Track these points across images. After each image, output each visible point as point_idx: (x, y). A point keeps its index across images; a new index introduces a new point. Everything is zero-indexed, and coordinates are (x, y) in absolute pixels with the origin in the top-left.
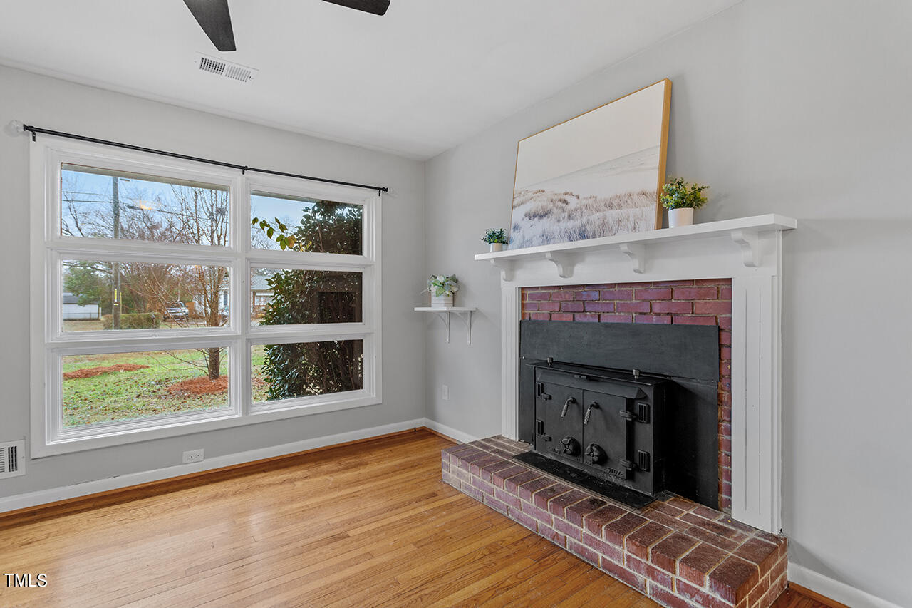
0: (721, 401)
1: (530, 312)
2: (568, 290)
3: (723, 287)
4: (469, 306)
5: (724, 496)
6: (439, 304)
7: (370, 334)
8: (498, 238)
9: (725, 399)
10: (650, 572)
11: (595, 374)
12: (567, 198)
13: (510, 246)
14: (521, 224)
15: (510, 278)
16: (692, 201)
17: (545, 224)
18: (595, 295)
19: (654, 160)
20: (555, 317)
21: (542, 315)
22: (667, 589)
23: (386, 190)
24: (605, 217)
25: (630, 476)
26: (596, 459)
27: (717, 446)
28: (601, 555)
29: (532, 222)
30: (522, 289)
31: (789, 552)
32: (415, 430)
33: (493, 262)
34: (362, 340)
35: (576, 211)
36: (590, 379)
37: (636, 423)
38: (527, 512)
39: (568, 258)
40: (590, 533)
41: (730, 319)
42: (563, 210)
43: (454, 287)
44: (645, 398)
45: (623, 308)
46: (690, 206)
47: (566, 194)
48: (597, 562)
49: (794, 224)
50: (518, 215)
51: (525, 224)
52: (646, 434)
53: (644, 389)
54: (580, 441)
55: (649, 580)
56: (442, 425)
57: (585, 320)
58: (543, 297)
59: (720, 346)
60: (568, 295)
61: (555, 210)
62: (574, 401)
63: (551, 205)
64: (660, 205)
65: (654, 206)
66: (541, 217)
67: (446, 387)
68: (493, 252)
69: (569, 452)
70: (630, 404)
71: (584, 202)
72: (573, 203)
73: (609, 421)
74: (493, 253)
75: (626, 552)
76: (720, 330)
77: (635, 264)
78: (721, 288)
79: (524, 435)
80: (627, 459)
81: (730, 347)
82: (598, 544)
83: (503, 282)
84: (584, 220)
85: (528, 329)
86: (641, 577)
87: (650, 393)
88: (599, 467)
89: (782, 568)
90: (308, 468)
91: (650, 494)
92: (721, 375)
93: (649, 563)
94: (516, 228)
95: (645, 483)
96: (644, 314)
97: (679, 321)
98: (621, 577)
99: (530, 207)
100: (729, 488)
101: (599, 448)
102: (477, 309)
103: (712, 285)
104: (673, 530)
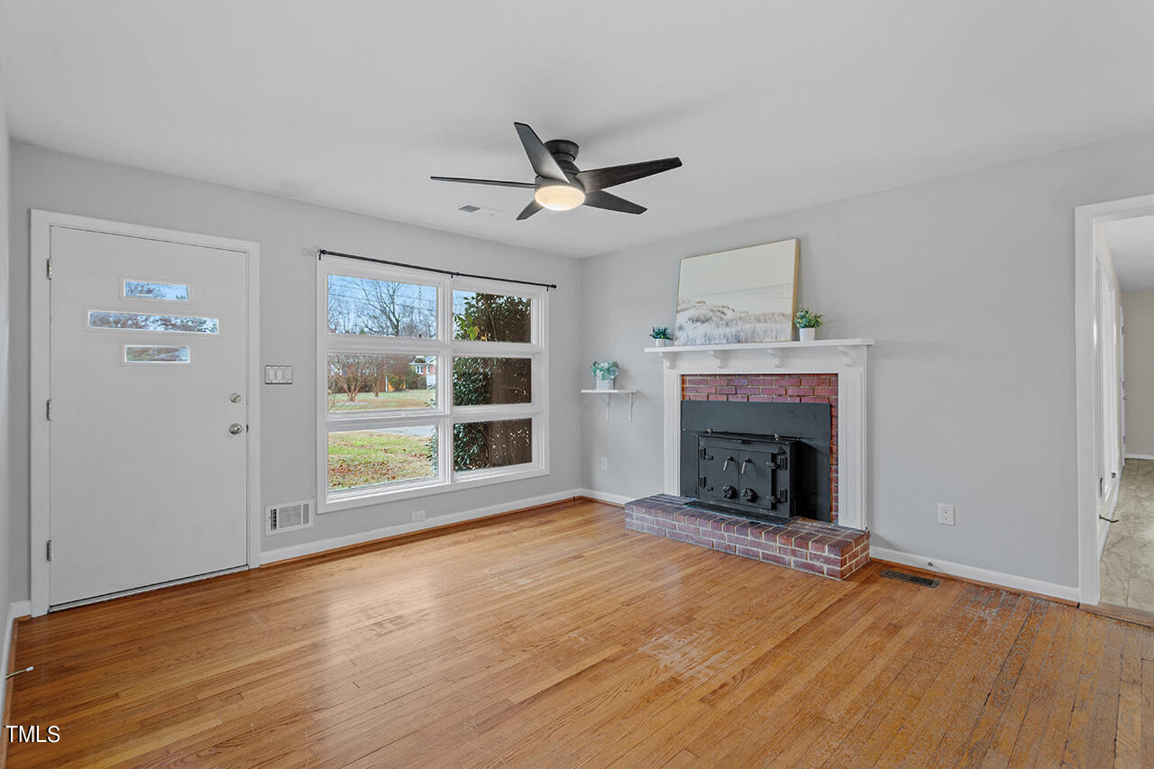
0: (832, 452)
1: (691, 395)
2: (722, 378)
3: (833, 379)
4: (631, 388)
5: (834, 513)
6: (603, 387)
7: (538, 413)
8: (662, 334)
9: (834, 451)
10: (794, 553)
11: (747, 439)
12: (725, 310)
13: (676, 343)
14: (685, 325)
15: (673, 367)
16: (813, 323)
17: (706, 328)
18: (744, 382)
19: (790, 293)
20: (712, 398)
21: (701, 396)
22: (803, 560)
23: (555, 287)
24: (754, 328)
25: (774, 507)
26: (749, 498)
27: (830, 480)
28: (761, 551)
29: (695, 325)
30: (683, 376)
31: (871, 539)
32: (574, 499)
33: (661, 354)
34: (530, 419)
35: (732, 321)
36: (744, 442)
37: (778, 471)
38: (705, 536)
39: (725, 355)
40: (753, 539)
41: (837, 399)
42: (722, 319)
43: (615, 372)
44: (784, 453)
45: (765, 392)
46: (813, 327)
47: (724, 307)
48: (758, 556)
49: (873, 343)
50: (682, 319)
51: (689, 326)
52: (785, 477)
53: (782, 446)
54: (736, 487)
55: (793, 558)
56: (600, 493)
57: (737, 400)
58: (701, 382)
59: (831, 416)
60: (724, 381)
61: (714, 318)
62: (732, 459)
63: (711, 314)
64: (794, 325)
65: (790, 324)
66: (703, 322)
67: (606, 459)
68: (660, 346)
69: (728, 496)
70: (774, 457)
71: (738, 315)
72: (730, 315)
73: (759, 471)
74: (658, 347)
75: (778, 545)
76: (831, 406)
77: (777, 361)
78: (831, 380)
79: (684, 492)
80: (772, 495)
81: (837, 417)
82: (759, 545)
83: (666, 371)
84: (739, 328)
85: (687, 407)
86: (787, 558)
87: (787, 449)
88: (751, 504)
89: (866, 548)
90: (509, 525)
91: (787, 517)
92: (832, 436)
93: (793, 547)
94: (681, 328)
95: (785, 510)
96: (781, 395)
97: (805, 400)
98: (775, 561)
99: (692, 313)
100: (837, 507)
101: (752, 490)
102: (638, 391)
103: (827, 377)
104: (805, 531)
